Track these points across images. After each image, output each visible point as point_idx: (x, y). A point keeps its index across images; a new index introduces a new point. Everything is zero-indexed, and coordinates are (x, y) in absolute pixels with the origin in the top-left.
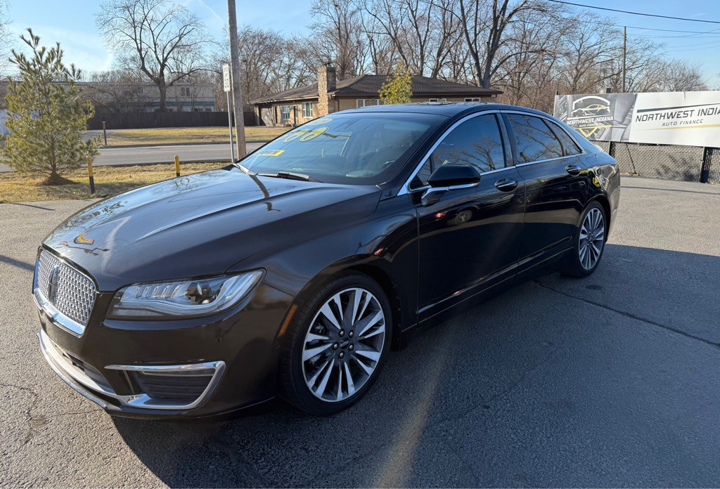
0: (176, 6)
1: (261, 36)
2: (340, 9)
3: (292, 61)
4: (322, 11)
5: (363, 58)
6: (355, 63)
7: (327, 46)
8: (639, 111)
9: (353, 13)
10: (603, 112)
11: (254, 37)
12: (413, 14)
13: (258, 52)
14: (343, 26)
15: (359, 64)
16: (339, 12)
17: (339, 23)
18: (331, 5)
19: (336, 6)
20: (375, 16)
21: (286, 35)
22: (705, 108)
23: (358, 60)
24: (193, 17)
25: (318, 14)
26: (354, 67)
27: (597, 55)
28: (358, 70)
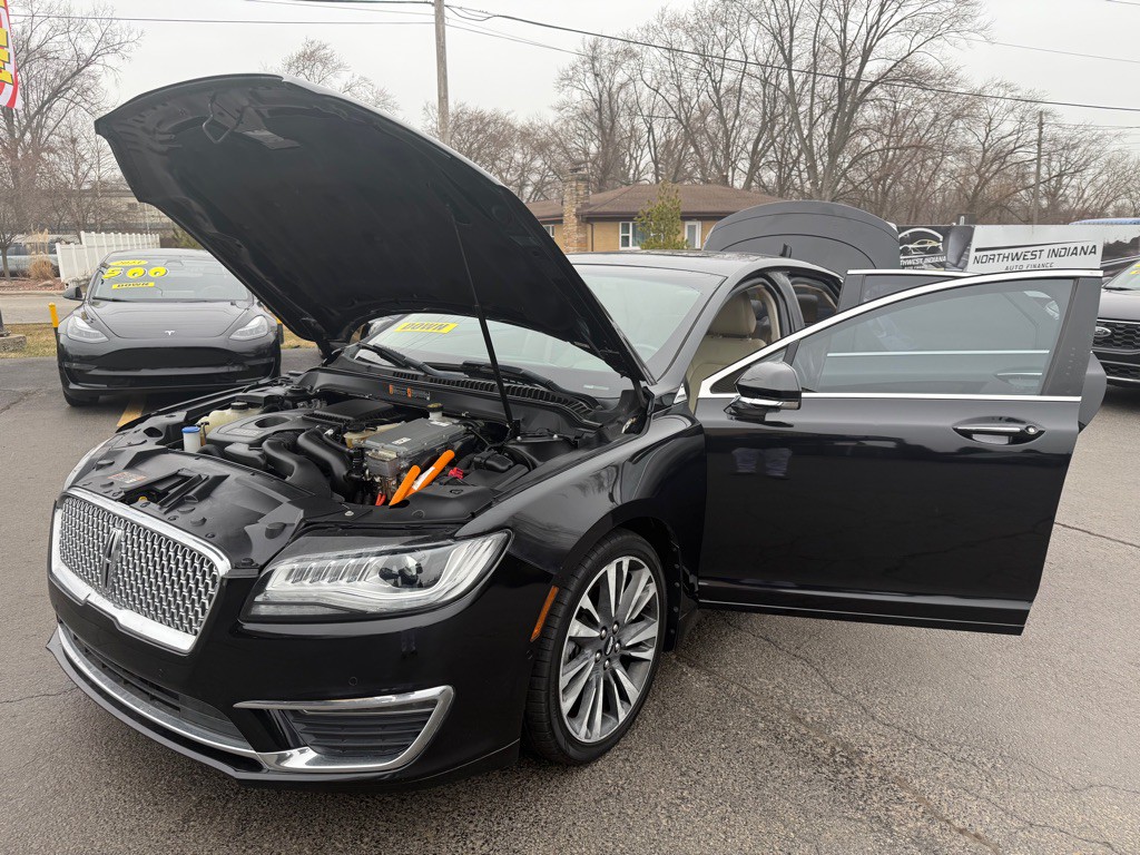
0: (357, 78)
1: (482, 119)
2: (602, 80)
3: (529, 158)
4: (575, 83)
5: (639, 152)
6: (628, 159)
7: (583, 133)
8: (977, 250)
9: (622, 86)
10: (934, 250)
11: (470, 121)
12: (715, 88)
13: (475, 145)
14: (606, 105)
15: (634, 162)
16: (601, 85)
17: (601, 102)
18: (588, 74)
19: (596, 75)
20: (657, 91)
21: (520, 119)
22: (1056, 247)
23: (631, 156)
24: (382, 93)
25: (569, 88)
26: (624, 165)
27: (1012, 152)
28: (632, 172)
